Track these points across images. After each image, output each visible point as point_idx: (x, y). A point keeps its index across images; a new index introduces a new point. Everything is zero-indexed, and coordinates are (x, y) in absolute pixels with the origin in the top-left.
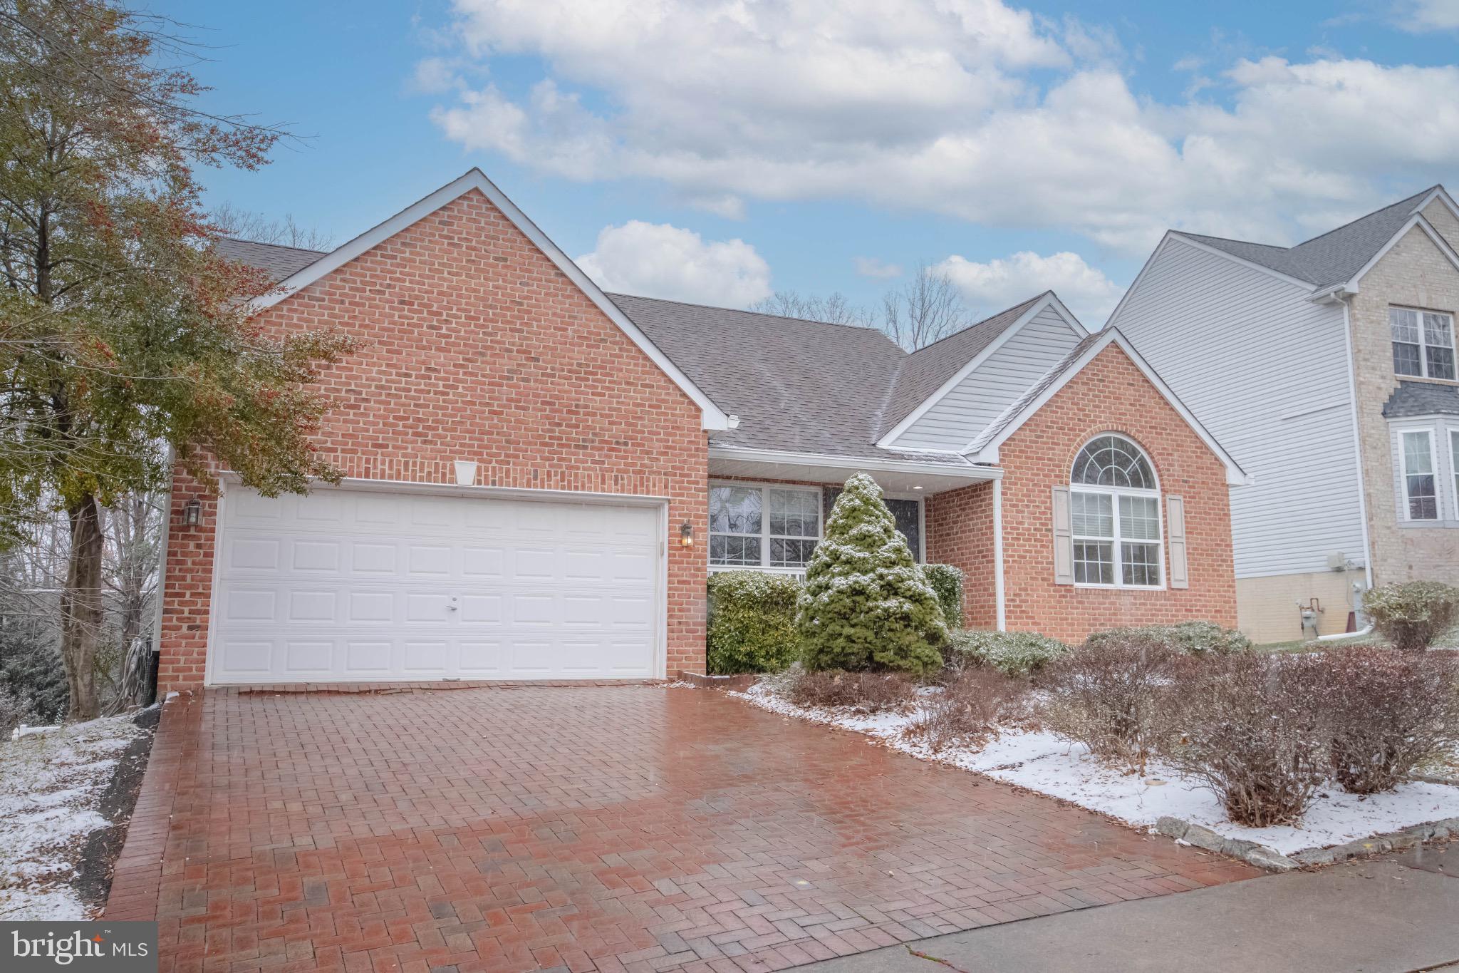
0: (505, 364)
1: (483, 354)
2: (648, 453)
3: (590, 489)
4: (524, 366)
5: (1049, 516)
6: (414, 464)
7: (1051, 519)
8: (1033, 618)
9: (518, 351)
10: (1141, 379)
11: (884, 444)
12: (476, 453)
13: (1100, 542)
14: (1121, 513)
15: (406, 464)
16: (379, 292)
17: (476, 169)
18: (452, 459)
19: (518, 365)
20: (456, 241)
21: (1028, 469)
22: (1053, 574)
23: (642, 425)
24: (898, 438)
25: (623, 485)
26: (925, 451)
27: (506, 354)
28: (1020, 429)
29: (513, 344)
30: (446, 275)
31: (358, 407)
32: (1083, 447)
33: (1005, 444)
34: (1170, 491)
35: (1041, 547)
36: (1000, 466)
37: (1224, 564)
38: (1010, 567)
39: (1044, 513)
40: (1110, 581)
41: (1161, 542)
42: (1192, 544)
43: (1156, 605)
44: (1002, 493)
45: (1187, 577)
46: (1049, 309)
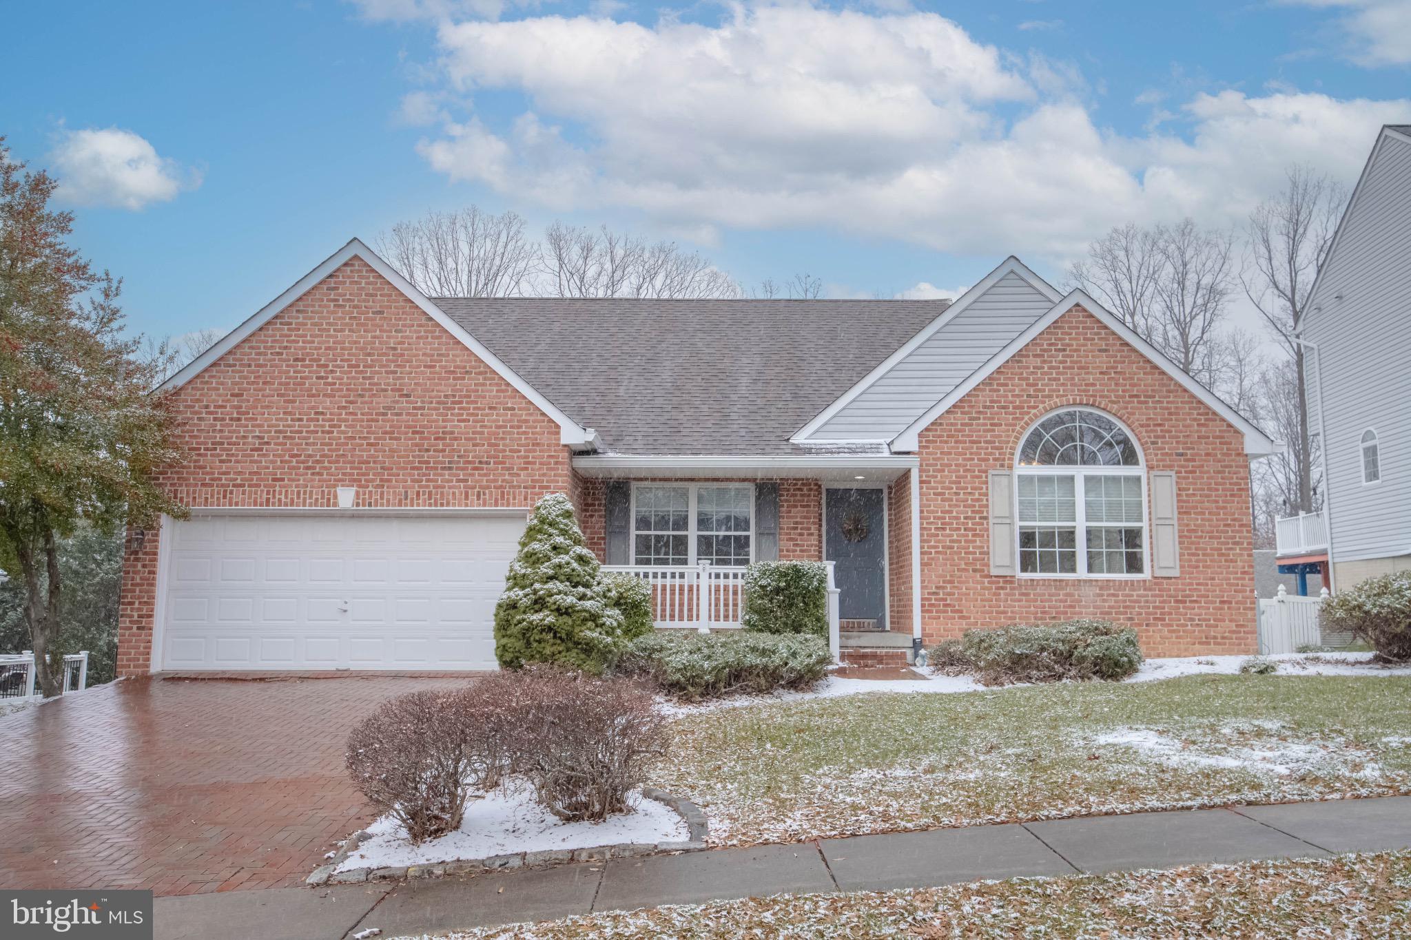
0: (382, 402)
1: (362, 396)
2: (508, 469)
3: (454, 505)
4: (397, 402)
5: (985, 502)
6: (305, 493)
7: (987, 506)
8: (961, 612)
9: (392, 390)
10: (1118, 343)
11: (800, 438)
12: (354, 480)
13: (1039, 527)
14: (1087, 492)
15: (299, 493)
16: (278, 354)
17: (355, 239)
18: (335, 486)
19: (392, 402)
20: (341, 303)
21: (959, 454)
22: (988, 565)
23: (504, 445)
24: (817, 431)
25: (485, 500)
26: (842, 442)
27: (382, 394)
28: (948, 412)
29: (388, 384)
30: (332, 332)
31: (261, 450)
32: (1036, 425)
33: (927, 429)
34: (1158, 466)
35: (974, 535)
36: (919, 453)
37: (1238, 547)
38: (932, 559)
39: (978, 500)
40: (1073, 569)
41: (1144, 525)
42: (1188, 525)
43: (1132, 596)
44: (921, 482)
45: (1178, 562)
46: (1012, 276)
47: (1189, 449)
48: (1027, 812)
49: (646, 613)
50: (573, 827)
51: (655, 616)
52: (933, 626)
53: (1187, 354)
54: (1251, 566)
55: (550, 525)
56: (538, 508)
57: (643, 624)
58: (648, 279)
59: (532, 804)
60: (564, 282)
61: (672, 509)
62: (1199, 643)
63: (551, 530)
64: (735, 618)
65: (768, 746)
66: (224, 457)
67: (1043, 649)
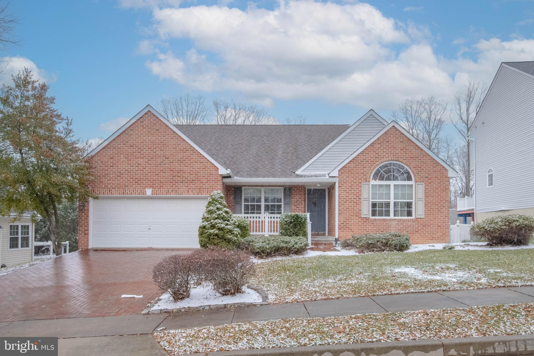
0: (159, 160)
1: (152, 158)
2: (202, 182)
3: (184, 194)
4: (164, 160)
5: (360, 193)
6: (135, 191)
7: (361, 195)
8: (352, 229)
9: (163, 156)
10: (407, 139)
11: (298, 172)
12: (151, 186)
13: (378, 202)
14: (394, 190)
15: (133, 190)
16: (125, 144)
17: (148, 105)
18: (145, 188)
19: (163, 160)
20: (145, 127)
21: (352, 177)
22: (361, 214)
23: (200, 175)
24: (304, 170)
25: (194, 193)
26: (313, 173)
27: (159, 158)
28: (348, 163)
29: (161, 154)
30: (142, 137)
31: (121, 176)
32: (378, 167)
33: (341, 169)
34: (419, 181)
35: (356, 204)
36: (339, 177)
37: (444, 208)
38: (342, 212)
39: (358, 192)
40: (389, 216)
41: (413, 201)
42: (428, 201)
43: (408, 224)
44: (339, 187)
45: (424, 213)
46: (371, 116)
47: (429, 175)
48: (371, 293)
49: (248, 230)
50: (225, 297)
51: (251, 231)
52: (342, 234)
53: (430, 143)
54: (449, 214)
55: (216, 201)
56: (212, 196)
57: (247, 233)
58: (247, 118)
59: (212, 290)
60: (219, 119)
61: (256, 196)
62: (430, 239)
63: (216, 203)
64: (277, 231)
65: (288, 272)
66: (109, 179)
67: (378, 241)
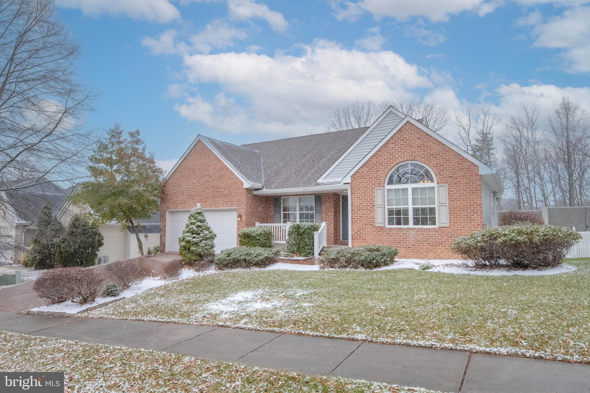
1: (202, 178)
2: (232, 196)
3: (221, 207)
4: (209, 179)
7: (374, 201)
8: (366, 240)
9: (208, 175)
10: (424, 134)
12: (200, 201)
13: (395, 208)
14: (413, 194)
16: (185, 168)
17: (199, 135)
18: (196, 203)
20: (197, 152)
21: (365, 183)
22: (375, 223)
23: (232, 189)
24: (325, 178)
25: (227, 206)
26: (331, 181)
27: (206, 177)
28: (361, 167)
30: (196, 161)
31: (183, 194)
32: (393, 169)
33: (354, 174)
34: (441, 182)
35: (370, 212)
36: (351, 183)
37: (476, 214)
38: (356, 221)
39: (371, 199)
40: (407, 224)
41: (436, 206)
42: (453, 206)
43: (429, 234)
44: (352, 193)
45: (448, 221)
46: (391, 113)
47: (454, 174)
51: (274, 239)
66: (176, 196)
